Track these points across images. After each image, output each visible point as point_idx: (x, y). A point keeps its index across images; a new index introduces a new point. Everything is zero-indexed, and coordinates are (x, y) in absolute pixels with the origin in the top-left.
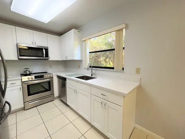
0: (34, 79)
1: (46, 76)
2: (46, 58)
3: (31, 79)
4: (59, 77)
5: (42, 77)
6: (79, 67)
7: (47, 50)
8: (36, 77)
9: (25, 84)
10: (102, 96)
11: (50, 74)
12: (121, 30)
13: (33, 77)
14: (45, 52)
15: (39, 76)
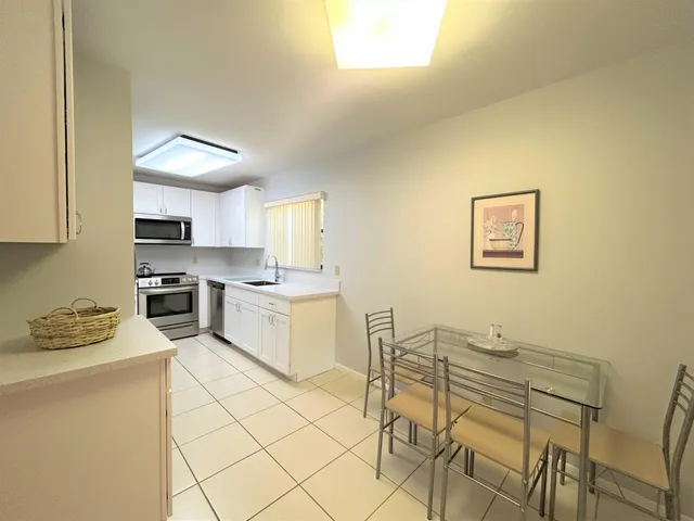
0: (160, 284)
1: (183, 280)
2: (187, 242)
3: (154, 285)
4: (212, 284)
5: (175, 281)
6: (258, 263)
7: (188, 224)
8: (163, 281)
9: (144, 293)
10: (270, 307)
11: (192, 277)
12: (318, 201)
13: (159, 279)
14: (186, 228)
15: (170, 280)
